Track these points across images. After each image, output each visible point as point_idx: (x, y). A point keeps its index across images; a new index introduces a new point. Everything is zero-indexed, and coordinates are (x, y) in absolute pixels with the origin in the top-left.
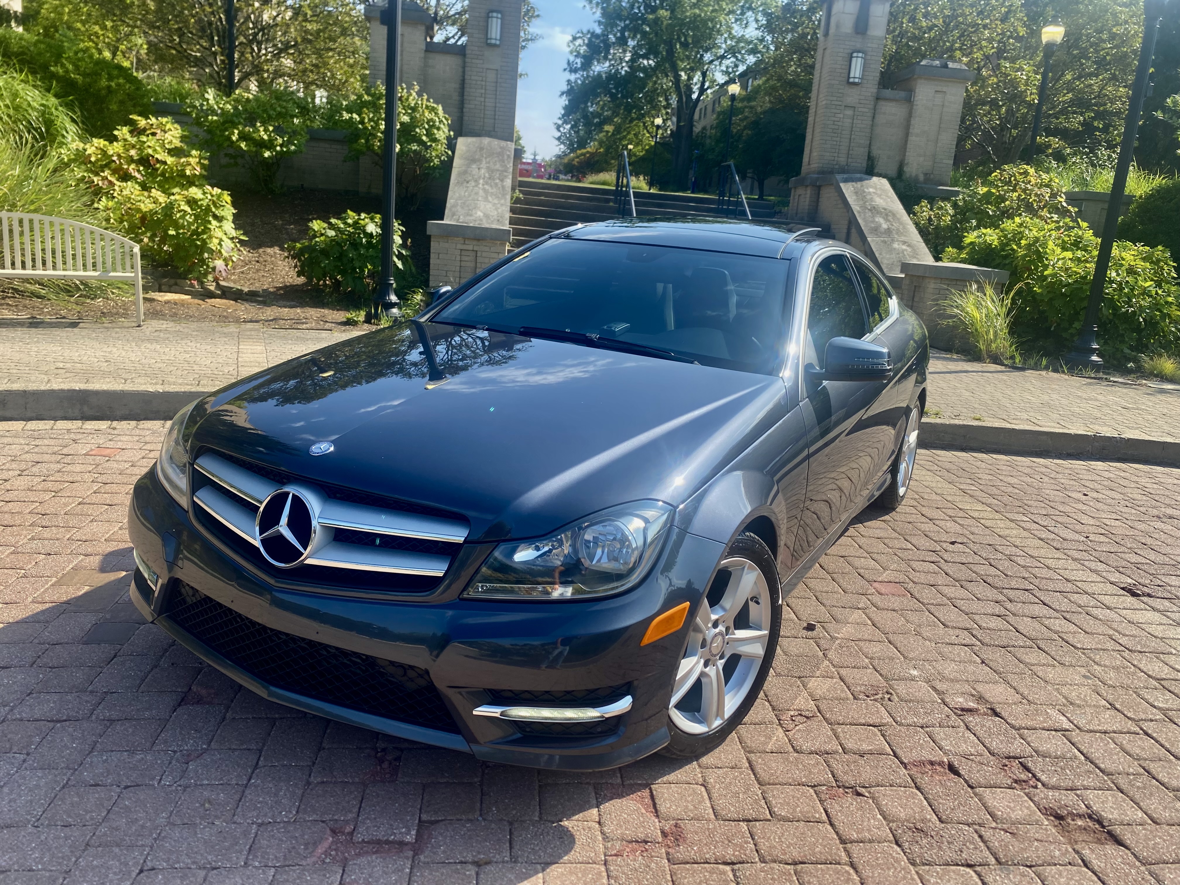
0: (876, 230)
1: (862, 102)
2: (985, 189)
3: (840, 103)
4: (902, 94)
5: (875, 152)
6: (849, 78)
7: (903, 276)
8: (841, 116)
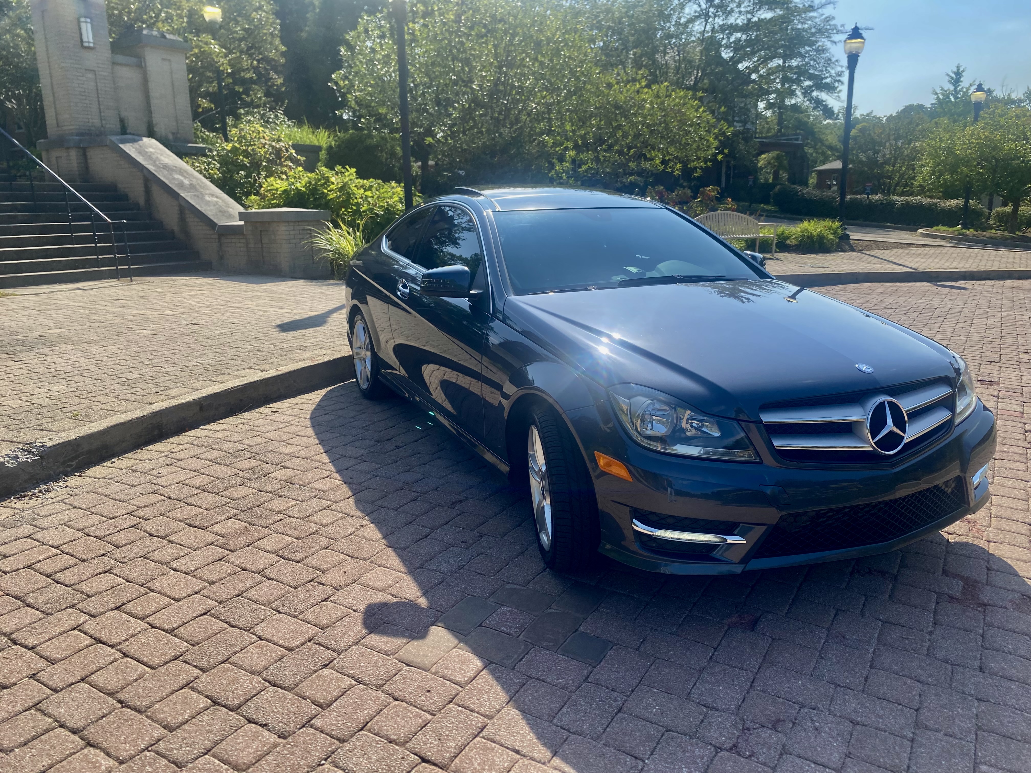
0: (181, 185)
1: (100, 66)
2: (231, 145)
3: (80, 66)
4: (134, 60)
5: (124, 114)
6: (82, 42)
7: (242, 223)
8: (84, 79)
